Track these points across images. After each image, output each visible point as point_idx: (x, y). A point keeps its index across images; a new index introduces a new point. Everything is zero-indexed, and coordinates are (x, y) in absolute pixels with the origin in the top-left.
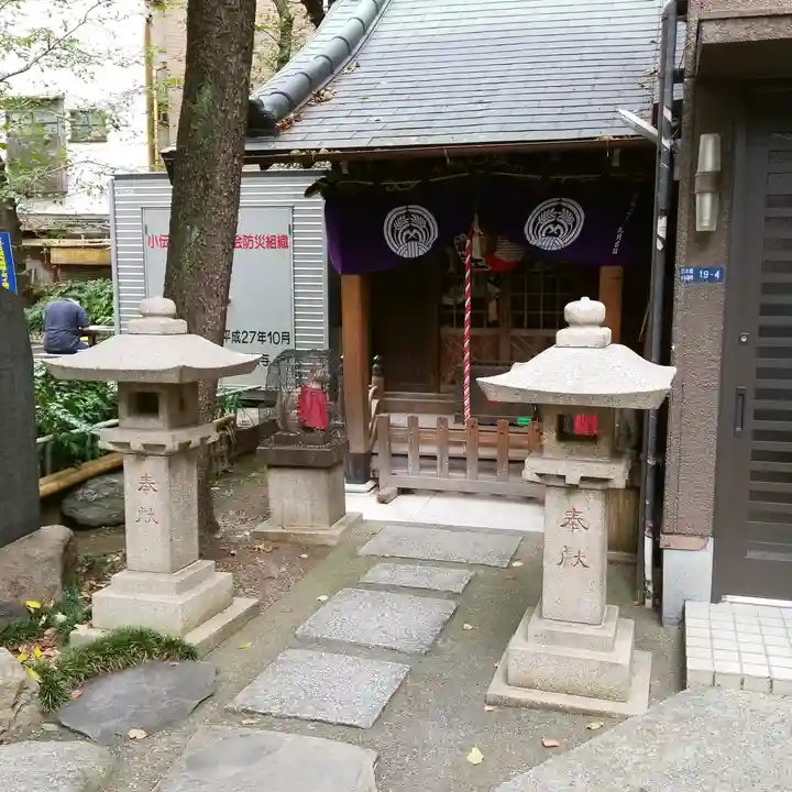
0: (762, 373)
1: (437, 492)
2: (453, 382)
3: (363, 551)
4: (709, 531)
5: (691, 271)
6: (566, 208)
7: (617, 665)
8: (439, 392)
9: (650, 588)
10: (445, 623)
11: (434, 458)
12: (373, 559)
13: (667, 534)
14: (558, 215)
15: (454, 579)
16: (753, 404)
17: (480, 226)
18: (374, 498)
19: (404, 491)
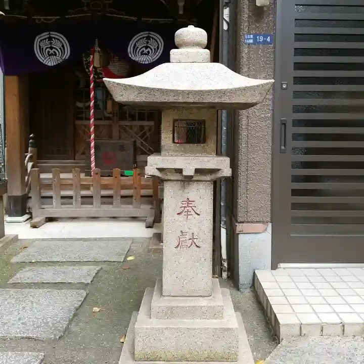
0: (297, 109)
1: (73, 219)
2: (83, 153)
3: (14, 260)
4: (269, 219)
5: (252, 36)
6: (153, 38)
7: (229, 329)
8: (75, 160)
9: (226, 264)
10: (77, 309)
11: (71, 197)
12: (22, 265)
13: (241, 222)
14: (147, 43)
15: (84, 274)
16: (291, 130)
17: (100, 47)
18: (29, 225)
19: (50, 220)
